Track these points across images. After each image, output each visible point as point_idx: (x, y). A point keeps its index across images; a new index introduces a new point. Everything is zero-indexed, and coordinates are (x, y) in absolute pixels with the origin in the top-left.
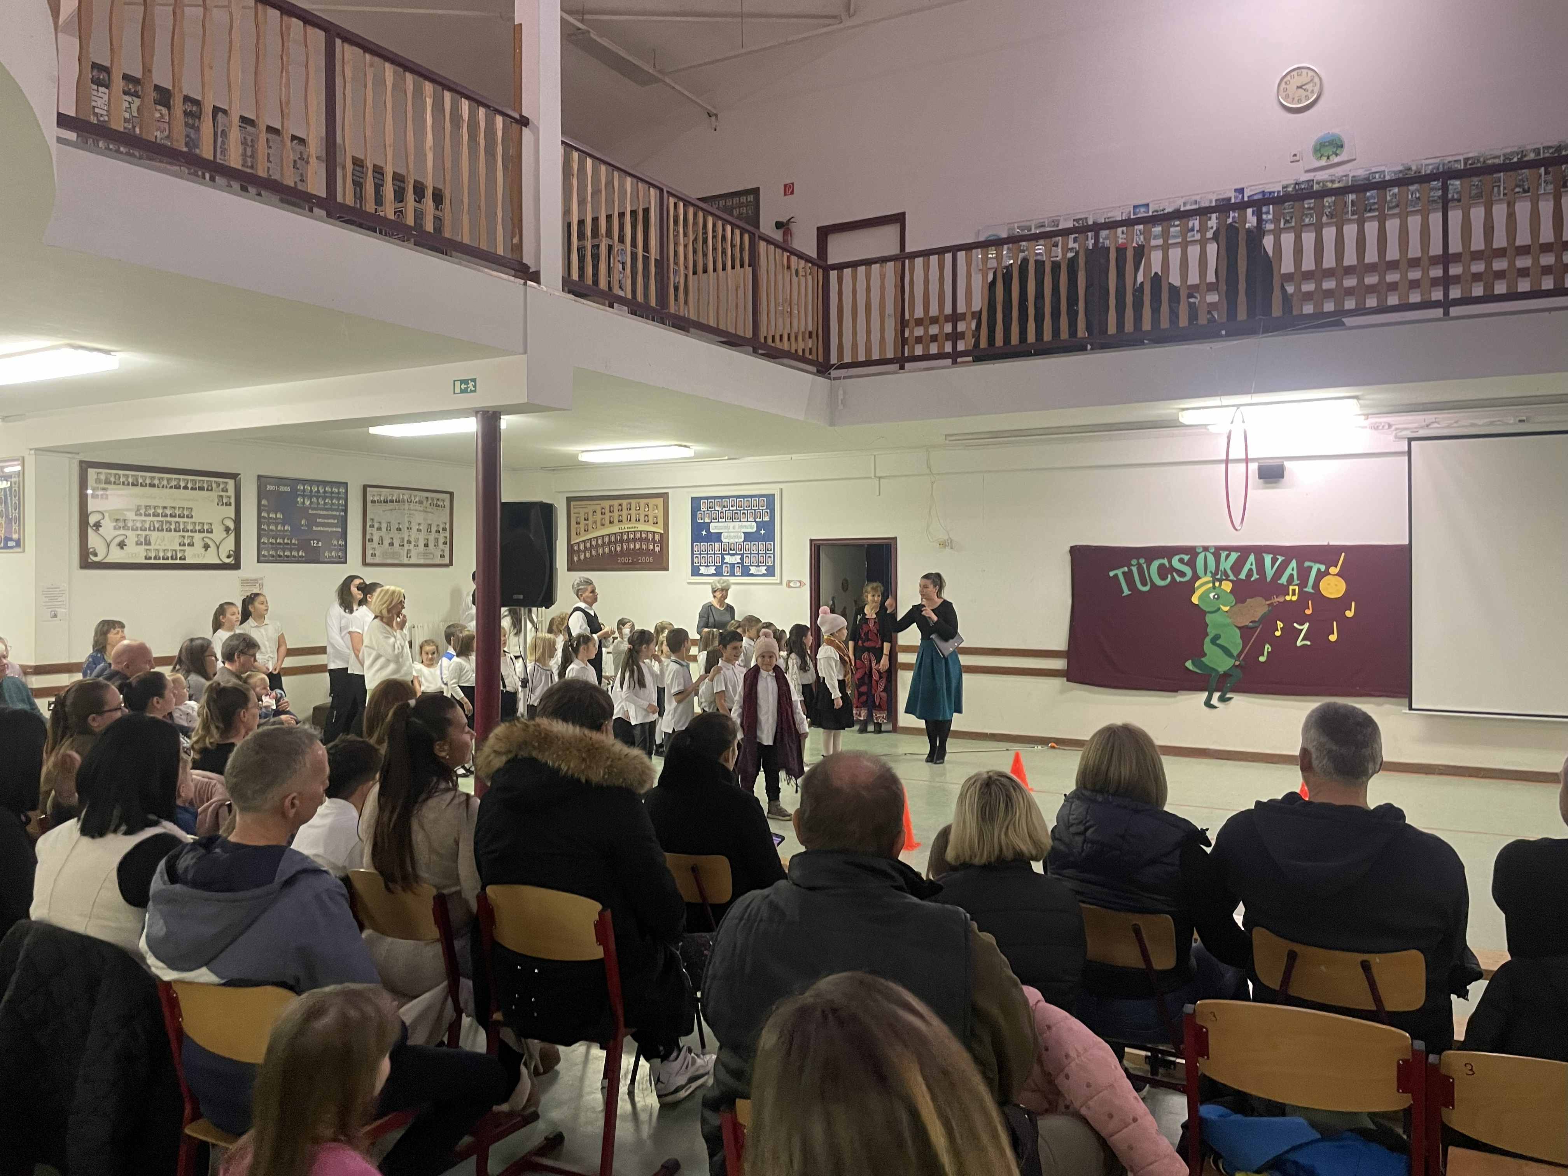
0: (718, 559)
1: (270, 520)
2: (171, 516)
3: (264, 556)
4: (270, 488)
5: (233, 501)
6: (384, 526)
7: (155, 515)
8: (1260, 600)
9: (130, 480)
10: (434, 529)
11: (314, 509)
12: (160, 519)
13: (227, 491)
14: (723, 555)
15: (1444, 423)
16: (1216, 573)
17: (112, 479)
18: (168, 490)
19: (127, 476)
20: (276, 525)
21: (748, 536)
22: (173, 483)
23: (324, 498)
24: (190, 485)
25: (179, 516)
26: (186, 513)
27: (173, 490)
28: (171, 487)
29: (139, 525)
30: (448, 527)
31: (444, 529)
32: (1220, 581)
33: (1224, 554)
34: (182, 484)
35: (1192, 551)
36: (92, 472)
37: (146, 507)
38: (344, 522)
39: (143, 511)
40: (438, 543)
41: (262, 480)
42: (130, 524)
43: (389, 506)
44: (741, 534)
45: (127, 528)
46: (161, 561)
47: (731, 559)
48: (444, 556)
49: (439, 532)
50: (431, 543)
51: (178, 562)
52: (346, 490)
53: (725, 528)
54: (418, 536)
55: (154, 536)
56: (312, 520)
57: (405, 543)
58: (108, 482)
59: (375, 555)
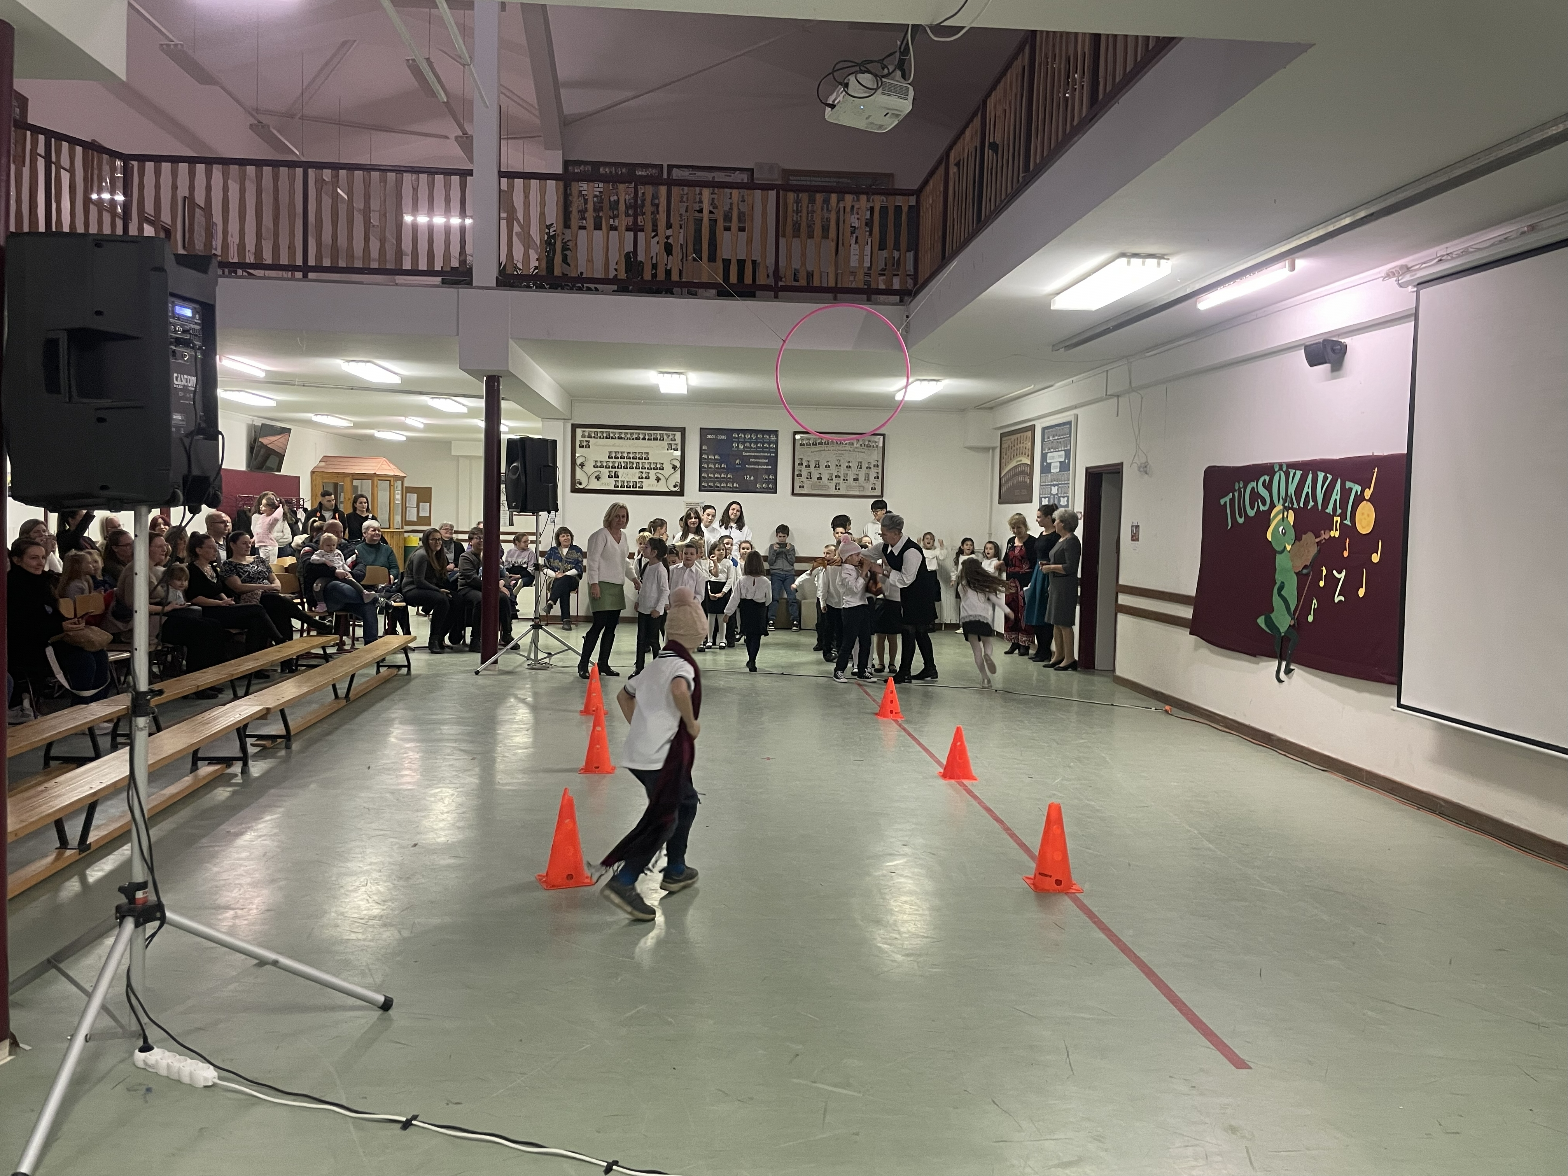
0: (1049, 490)
1: (708, 461)
2: (633, 458)
3: (703, 486)
4: (709, 437)
5: (679, 447)
6: (812, 465)
7: (623, 458)
8: (1312, 536)
9: (605, 435)
10: (865, 466)
11: (747, 452)
12: (626, 460)
13: (675, 440)
14: (1051, 486)
16: (1285, 500)
17: (593, 435)
18: (632, 441)
19: (603, 432)
20: (715, 464)
21: (1061, 466)
22: (634, 436)
23: (756, 443)
24: (647, 437)
25: (639, 458)
26: (644, 456)
27: (635, 441)
28: (633, 439)
29: (611, 465)
30: (880, 463)
31: (876, 466)
32: (1288, 509)
33: (1292, 473)
34: (641, 437)
35: (1273, 470)
36: (579, 431)
37: (616, 452)
38: (774, 461)
39: (613, 455)
40: (868, 478)
41: (704, 431)
42: (605, 464)
43: (818, 447)
44: (1059, 464)
45: (602, 467)
46: (625, 489)
47: (1054, 490)
48: (875, 489)
49: (870, 468)
50: (862, 478)
51: (638, 489)
52: (777, 436)
53: (1053, 458)
54: (848, 472)
55: (621, 472)
56: (745, 460)
57: (834, 478)
58: (590, 437)
59: (803, 487)
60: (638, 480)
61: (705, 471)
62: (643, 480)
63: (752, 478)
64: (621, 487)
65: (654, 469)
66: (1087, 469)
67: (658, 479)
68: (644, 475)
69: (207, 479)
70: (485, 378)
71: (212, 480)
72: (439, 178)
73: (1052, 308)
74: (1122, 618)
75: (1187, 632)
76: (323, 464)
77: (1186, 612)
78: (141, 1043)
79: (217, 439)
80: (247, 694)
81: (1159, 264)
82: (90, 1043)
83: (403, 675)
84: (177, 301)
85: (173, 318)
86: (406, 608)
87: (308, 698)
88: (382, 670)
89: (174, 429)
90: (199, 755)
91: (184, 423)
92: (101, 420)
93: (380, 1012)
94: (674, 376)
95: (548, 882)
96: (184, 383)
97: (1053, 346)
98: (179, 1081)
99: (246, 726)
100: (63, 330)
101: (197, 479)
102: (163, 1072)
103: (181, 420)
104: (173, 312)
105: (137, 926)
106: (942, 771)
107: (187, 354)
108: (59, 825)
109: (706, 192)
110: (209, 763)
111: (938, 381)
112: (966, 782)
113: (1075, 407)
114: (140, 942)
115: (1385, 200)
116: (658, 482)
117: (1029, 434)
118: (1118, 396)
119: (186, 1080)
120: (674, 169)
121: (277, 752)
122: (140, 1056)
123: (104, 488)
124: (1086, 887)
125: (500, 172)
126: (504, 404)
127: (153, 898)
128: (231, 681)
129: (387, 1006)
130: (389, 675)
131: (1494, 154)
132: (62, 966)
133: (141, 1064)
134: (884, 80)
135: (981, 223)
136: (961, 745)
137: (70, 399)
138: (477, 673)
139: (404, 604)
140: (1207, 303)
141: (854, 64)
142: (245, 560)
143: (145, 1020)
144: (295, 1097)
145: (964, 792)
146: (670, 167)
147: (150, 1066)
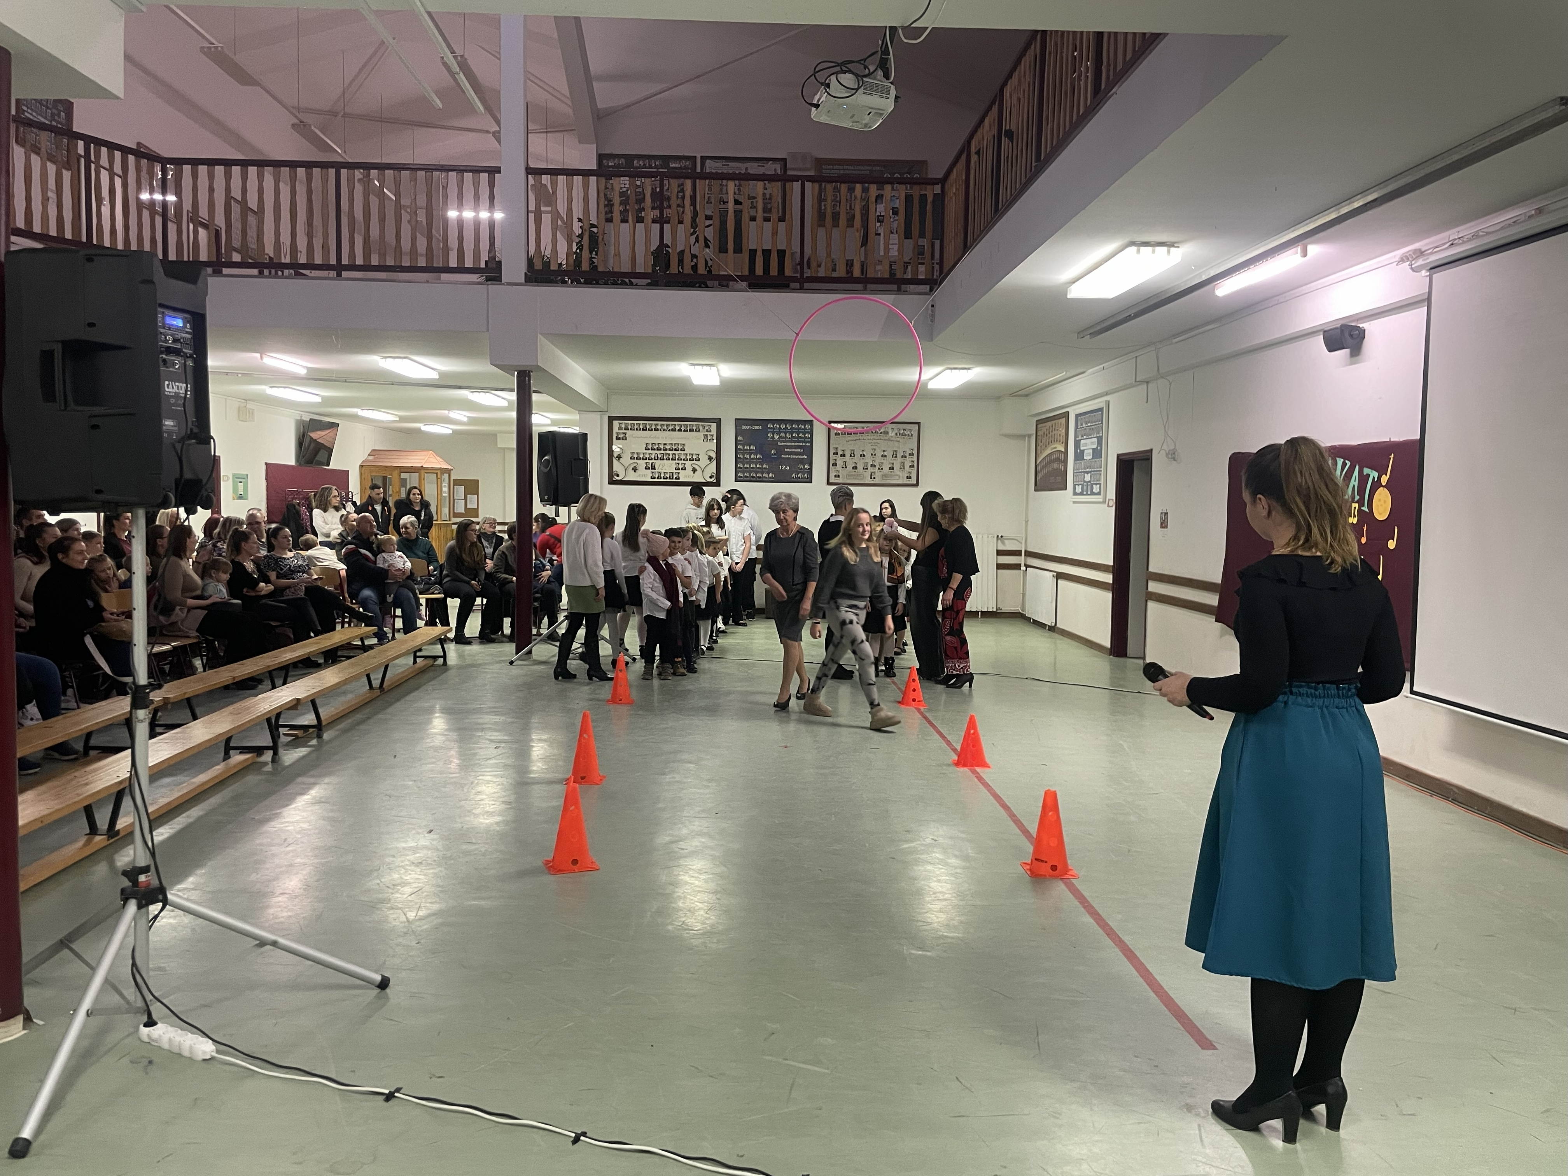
0: (1082, 477)
1: (745, 451)
2: (670, 450)
3: (741, 477)
4: (744, 427)
5: (715, 438)
6: (848, 454)
7: (659, 449)
9: (641, 427)
10: (900, 454)
11: (781, 442)
12: (662, 452)
13: (711, 431)
14: (1084, 473)
17: (630, 427)
18: (668, 432)
19: (639, 424)
20: (750, 454)
21: (1094, 454)
22: (671, 428)
23: (792, 433)
24: (683, 429)
25: (675, 450)
26: (680, 447)
27: (671, 432)
28: (669, 430)
29: (647, 456)
30: (915, 452)
31: (911, 455)
34: (677, 428)
36: (616, 424)
37: (652, 444)
38: (809, 451)
39: (650, 447)
40: (904, 466)
41: (739, 422)
42: (641, 456)
43: (853, 437)
44: (1091, 451)
45: (638, 458)
46: (662, 480)
47: (1087, 477)
48: (910, 478)
49: (906, 457)
50: (897, 466)
51: (674, 480)
52: (812, 426)
53: (1086, 445)
54: (882, 461)
55: (657, 463)
56: (781, 450)
57: (869, 466)
58: (626, 429)
59: (839, 476)
60: (675, 471)
61: (741, 462)
62: (680, 471)
63: (788, 468)
64: (658, 478)
65: (690, 460)
66: (1118, 456)
67: (694, 470)
68: (680, 467)
69: (200, 481)
70: (516, 373)
71: (204, 482)
72: (468, 176)
73: (1069, 297)
74: (1151, 605)
75: (1212, 619)
76: (371, 458)
77: (1213, 600)
78: (145, 1019)
79: (209, 443)
80: (284, 683)
81: (1169, 252)
82: (91, 1018)
83: (439, 666)
84: (167, 312)
85: (164, 328)
86: (445, 600)
87: (344, 688)
88: (418, 660)
89: (165, 435)
90: (232, 745)
91: (176, 428)
92: (95, 427)
93: (378, 990)
94: (705, 367)
95: (553, 867)
96: (176, 389)
97: (1079, 333)
98: (180, 1055)
99: (278, 715)
100: (59, 341)
101: (188, 481)
102: (166, 1046)
103: (172, 426)
104: (164, 323)
105: (140, 907)
106: (956, 758)
107: (178, 362)
108: (88, 811)
109: (731, 186)
110: (240, 753)
111: (969, 369)
112: (978, 769)
113: (1107, 394)
114: (143, 923)
115: (1386, 186)
116: (694, 472)
117: (1063, 421)
118: (1148, 383)
119: (186, 1053)
120: (708, 161)
121: (309, 742)
122: (144, 1031)
123: (99, 492)
124: (1081, 873)
125: (527, 169)
126: (535, 397)
127: (155, 883)
128: (270, 672)
129: (384, 984)
130: (425, 666)
131: (1487, 140)
132: (73, 946)
133: (146, 1039)
134: (864, 79)
135: (998, 211)
136: (974, 734)
137: (66, 408)
138: (511, 663)
139: (442, 596)
140: (1225, 289)
141: (834, 64)
142: (286, 554)
143: (149, 997)
144: (287, 1070)
145: (976, 780)
146: (703, 158)
147: (153, 1040)
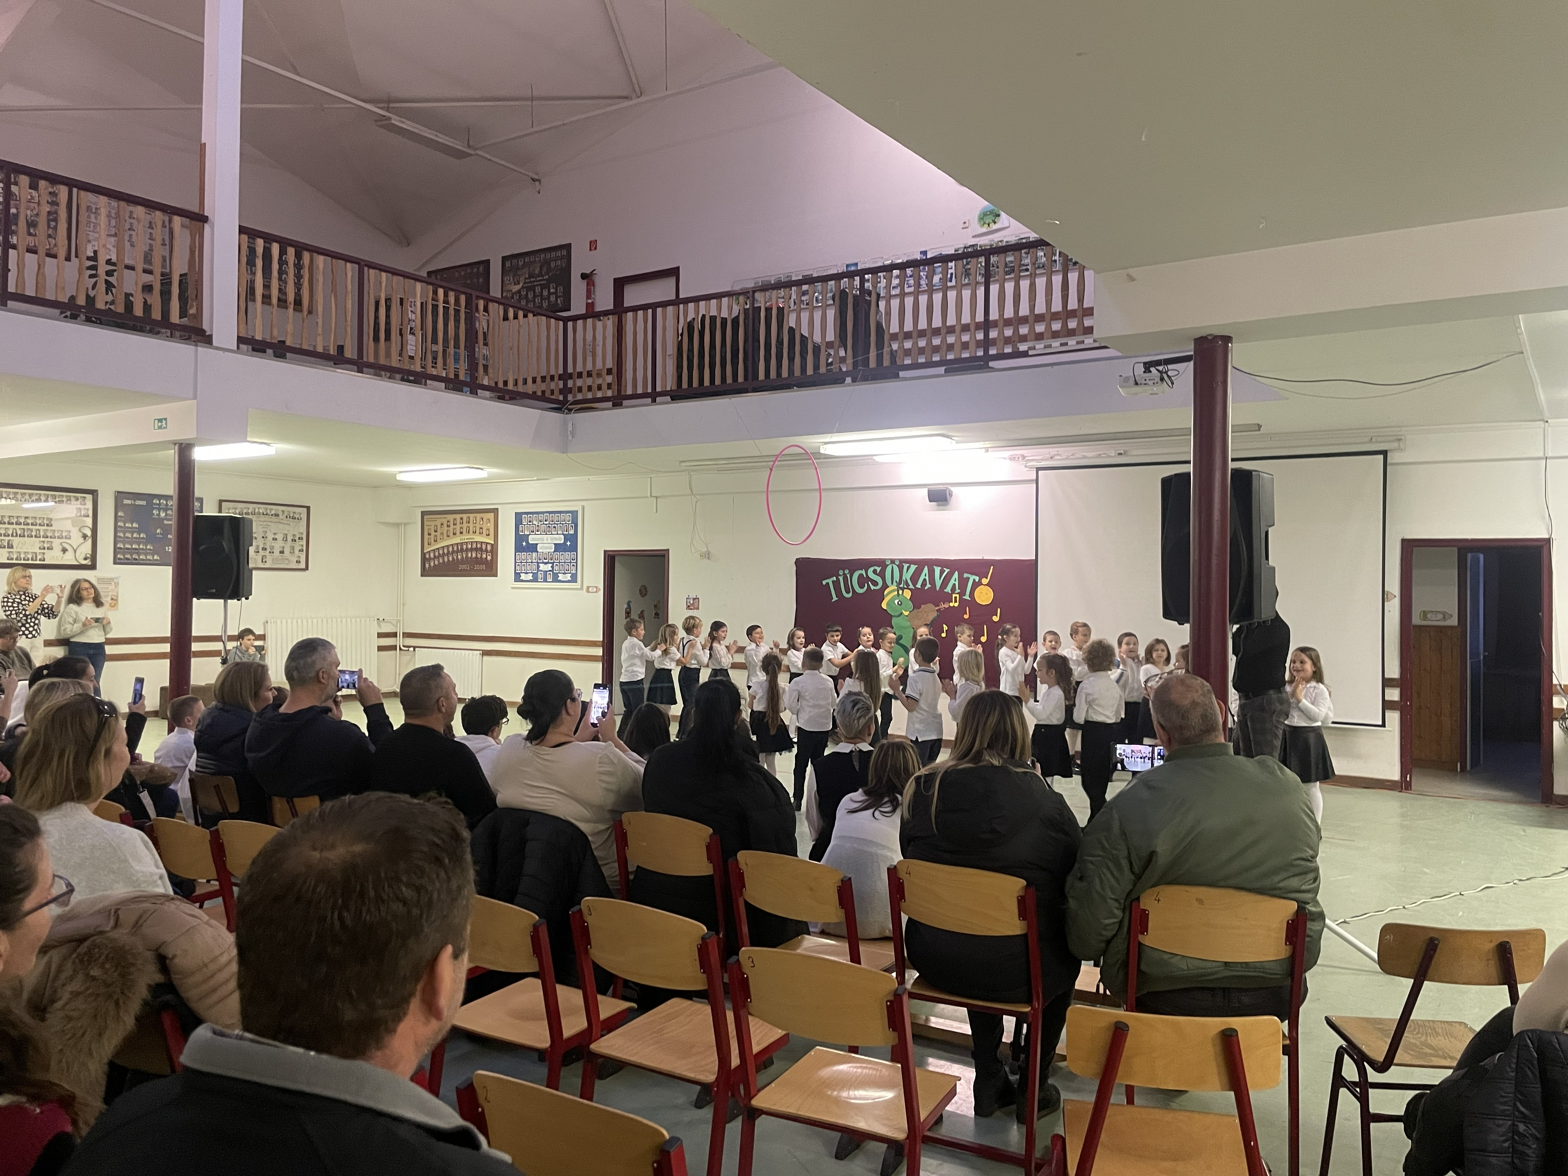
0: (535, 567)
1: (125, 530)
2: (32, 524)
3: (120, 559)
4: (126, 502)
5: (90, 513)
7: (17, 523)
8: (930, 606)
10: (290, 538)
11: (168, 520)
12: (22, 526)
13: (85, 504)
14: (538, 563)
15: (1064, 457)
16: (900, 583)
18: (30, 503)
20: (132, 533)
21: (558, 547)
22: (34, 498)
24: (50, 499)
25: (40, 525)
26: (46, 522)
28: (33, 501)
30: (305, 536)
31: (302, 538)
32: (903, 589)
33: (906, 566)
34: (43, 498)
35: (882, 563)
37: (9, 517)
39: (6, 520)
40: (293, 550)
41: (120, 496)
44: (553, 545)
47: (545, 567)
48: (300, 562)
49: (295, 541)
50: (287, 550)
51: (40, 562)
53: (541, 539)
54: (273, 544)
55: (16, 541)
56: (167, 529)
57: (261, 549)
60: (38, 551)
61: (120, 541)
62: (46, 551)
65: (59, 538)
66: (605, 552)
67: (64, 550)
116: (64, 553)
117: (487, 515)
118: (658, 497)
